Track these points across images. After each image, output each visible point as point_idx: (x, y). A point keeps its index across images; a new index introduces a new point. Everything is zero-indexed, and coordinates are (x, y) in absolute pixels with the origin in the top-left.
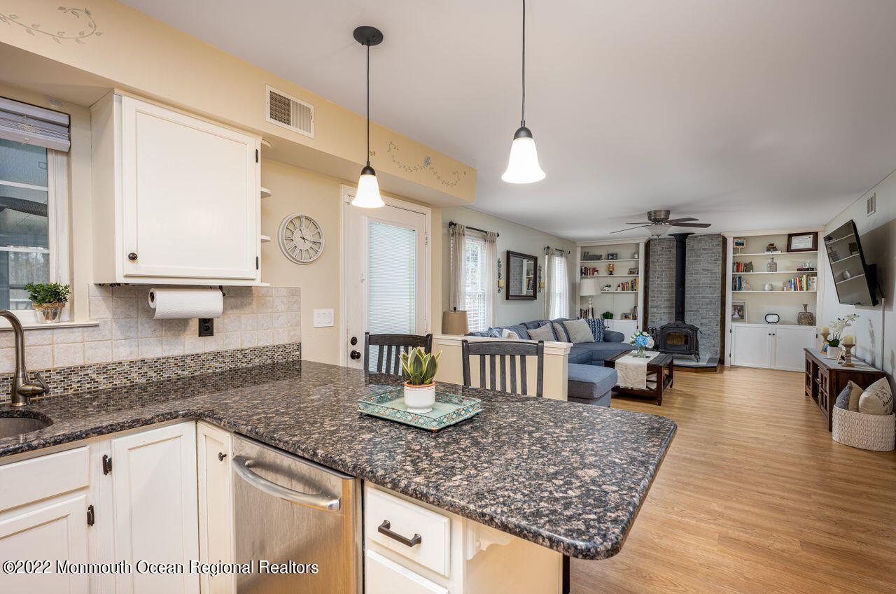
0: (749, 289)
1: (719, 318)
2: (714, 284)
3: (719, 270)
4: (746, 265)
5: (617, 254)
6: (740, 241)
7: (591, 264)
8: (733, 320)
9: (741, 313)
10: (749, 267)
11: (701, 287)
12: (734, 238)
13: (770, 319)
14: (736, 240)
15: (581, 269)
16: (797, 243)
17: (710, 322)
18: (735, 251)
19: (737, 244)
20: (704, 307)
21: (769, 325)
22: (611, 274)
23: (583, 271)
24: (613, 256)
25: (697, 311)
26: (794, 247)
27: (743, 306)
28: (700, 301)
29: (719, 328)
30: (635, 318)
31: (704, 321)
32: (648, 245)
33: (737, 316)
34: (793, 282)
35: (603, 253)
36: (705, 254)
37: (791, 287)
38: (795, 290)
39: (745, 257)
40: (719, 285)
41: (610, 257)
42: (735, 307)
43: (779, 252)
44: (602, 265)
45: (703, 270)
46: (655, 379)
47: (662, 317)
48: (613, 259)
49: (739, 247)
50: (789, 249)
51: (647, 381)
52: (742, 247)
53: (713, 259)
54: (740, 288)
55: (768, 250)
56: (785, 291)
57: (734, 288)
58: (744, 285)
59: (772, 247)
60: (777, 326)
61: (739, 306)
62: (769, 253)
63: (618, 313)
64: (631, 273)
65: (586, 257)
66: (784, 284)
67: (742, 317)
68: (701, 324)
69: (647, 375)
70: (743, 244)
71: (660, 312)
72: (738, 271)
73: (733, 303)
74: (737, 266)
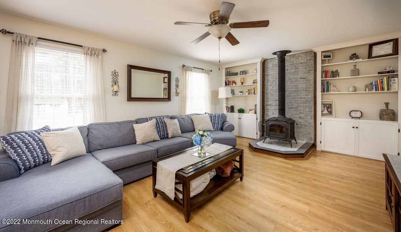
0: (336, 91)
1: (313, 114)
2: (309, 88)
3: (311, 78)
4: (333, 72)
5: (245, 71)
6: (327, 54)
7: (232, 78)
8: (323, 115)
9: (329, 110)
10: (335, 74)
11: (300, 91)
12: (322, 52)
13: (353, 114)
14: (324, 54)
15: (226, 82)
16: (377, 51)
17: (306, 116)
18: (323, 62)
19: (325, 57)
20: (302, 105)
21: (353, 120)
22: (242, 84)
23: (227, 83)
24: (244, 73)
25: (297, 108)
26: (374, 54)
27: (331, 104)
28: (298, 101)
29: (313, 121)
30: (256, 113)
31: (301, 115)
32: (264, 63)
33: (326, 112)
34: (374, 84)
35: (238, 70)
36: (301, 66)
37: (372, 89)
38: (376, 90)
39: (332, 66)
40: (312, 89)
41: (241, 73)
42: (324, 105)
43: (361, 60)
44: (238, 79)
45: (301, 78)
46: (181, 189)
47: (273, 113)
48: (243, 74)
49: (327, 59)
50: (370, 56)
51: (176, 189)
52: (329, 58)
53: (308, 69)
54: (328, 90)
55: (351, 58)
56: (367, 92)
57: (323, 91)
58: (331, 88)
59: (354, 56)
60: (360, 121)
61: (327, 104)
62: (352, 61)
63: (247, 109)
64: (254, 83)
65: (228, 74)
66: (366, 86)
67: (330, 113)
68: (300, 117)
69: (176, 183)
70: (330, 57)
71: (272, 109)
72: (326, 77)
73: (322, 102)
74: (325, 73)
